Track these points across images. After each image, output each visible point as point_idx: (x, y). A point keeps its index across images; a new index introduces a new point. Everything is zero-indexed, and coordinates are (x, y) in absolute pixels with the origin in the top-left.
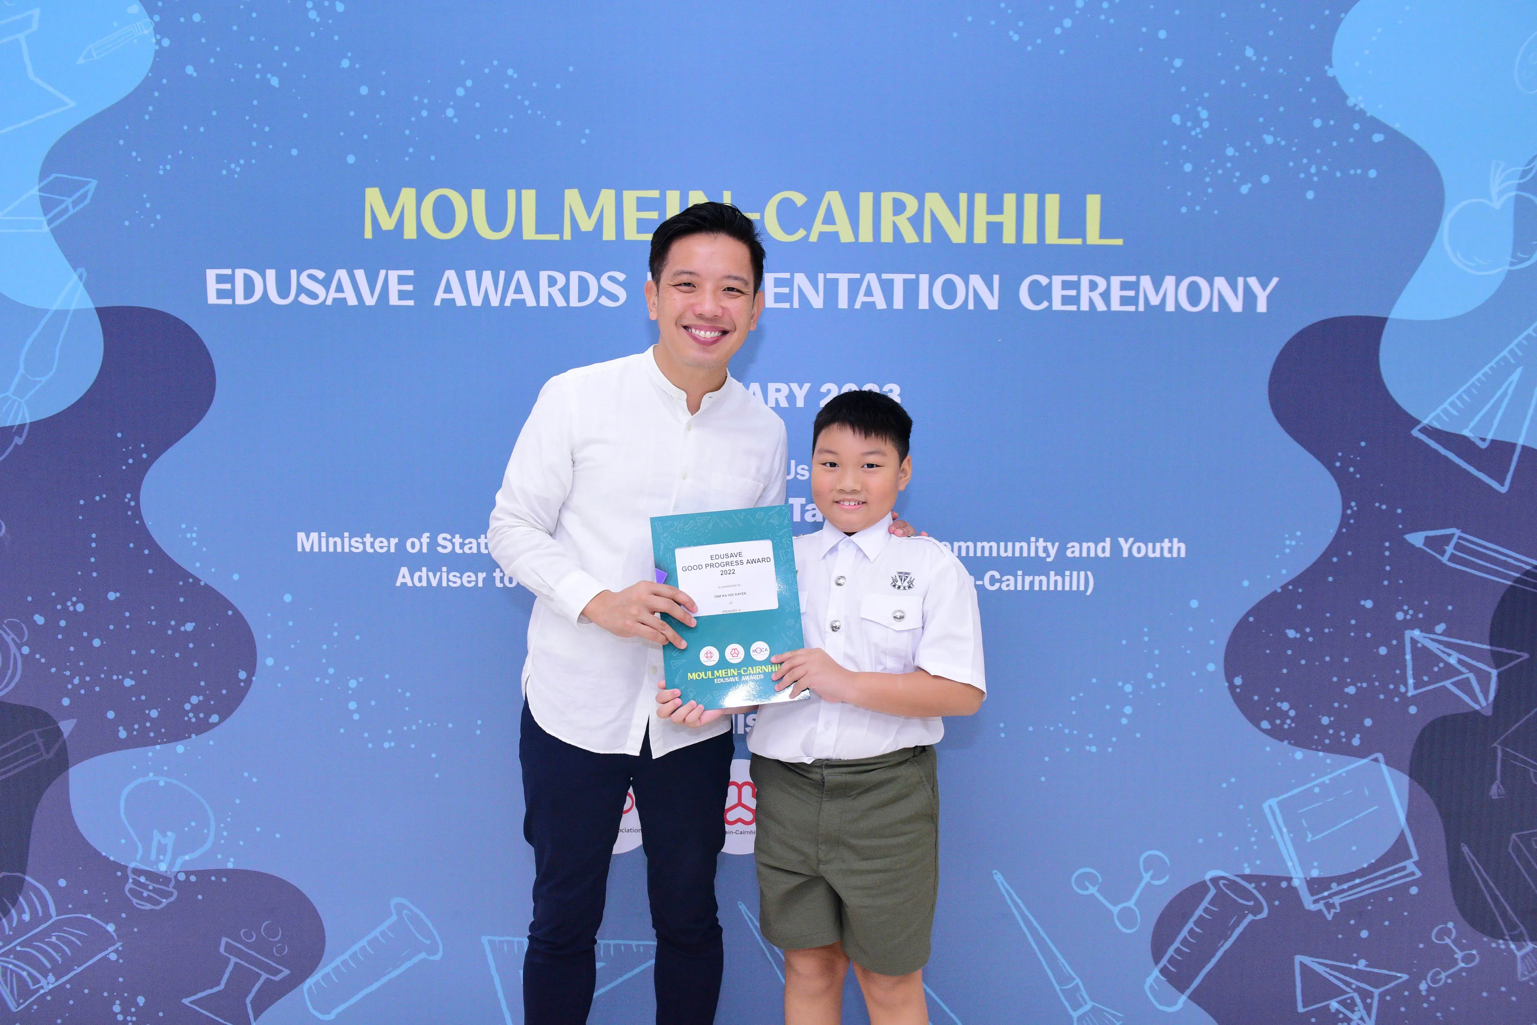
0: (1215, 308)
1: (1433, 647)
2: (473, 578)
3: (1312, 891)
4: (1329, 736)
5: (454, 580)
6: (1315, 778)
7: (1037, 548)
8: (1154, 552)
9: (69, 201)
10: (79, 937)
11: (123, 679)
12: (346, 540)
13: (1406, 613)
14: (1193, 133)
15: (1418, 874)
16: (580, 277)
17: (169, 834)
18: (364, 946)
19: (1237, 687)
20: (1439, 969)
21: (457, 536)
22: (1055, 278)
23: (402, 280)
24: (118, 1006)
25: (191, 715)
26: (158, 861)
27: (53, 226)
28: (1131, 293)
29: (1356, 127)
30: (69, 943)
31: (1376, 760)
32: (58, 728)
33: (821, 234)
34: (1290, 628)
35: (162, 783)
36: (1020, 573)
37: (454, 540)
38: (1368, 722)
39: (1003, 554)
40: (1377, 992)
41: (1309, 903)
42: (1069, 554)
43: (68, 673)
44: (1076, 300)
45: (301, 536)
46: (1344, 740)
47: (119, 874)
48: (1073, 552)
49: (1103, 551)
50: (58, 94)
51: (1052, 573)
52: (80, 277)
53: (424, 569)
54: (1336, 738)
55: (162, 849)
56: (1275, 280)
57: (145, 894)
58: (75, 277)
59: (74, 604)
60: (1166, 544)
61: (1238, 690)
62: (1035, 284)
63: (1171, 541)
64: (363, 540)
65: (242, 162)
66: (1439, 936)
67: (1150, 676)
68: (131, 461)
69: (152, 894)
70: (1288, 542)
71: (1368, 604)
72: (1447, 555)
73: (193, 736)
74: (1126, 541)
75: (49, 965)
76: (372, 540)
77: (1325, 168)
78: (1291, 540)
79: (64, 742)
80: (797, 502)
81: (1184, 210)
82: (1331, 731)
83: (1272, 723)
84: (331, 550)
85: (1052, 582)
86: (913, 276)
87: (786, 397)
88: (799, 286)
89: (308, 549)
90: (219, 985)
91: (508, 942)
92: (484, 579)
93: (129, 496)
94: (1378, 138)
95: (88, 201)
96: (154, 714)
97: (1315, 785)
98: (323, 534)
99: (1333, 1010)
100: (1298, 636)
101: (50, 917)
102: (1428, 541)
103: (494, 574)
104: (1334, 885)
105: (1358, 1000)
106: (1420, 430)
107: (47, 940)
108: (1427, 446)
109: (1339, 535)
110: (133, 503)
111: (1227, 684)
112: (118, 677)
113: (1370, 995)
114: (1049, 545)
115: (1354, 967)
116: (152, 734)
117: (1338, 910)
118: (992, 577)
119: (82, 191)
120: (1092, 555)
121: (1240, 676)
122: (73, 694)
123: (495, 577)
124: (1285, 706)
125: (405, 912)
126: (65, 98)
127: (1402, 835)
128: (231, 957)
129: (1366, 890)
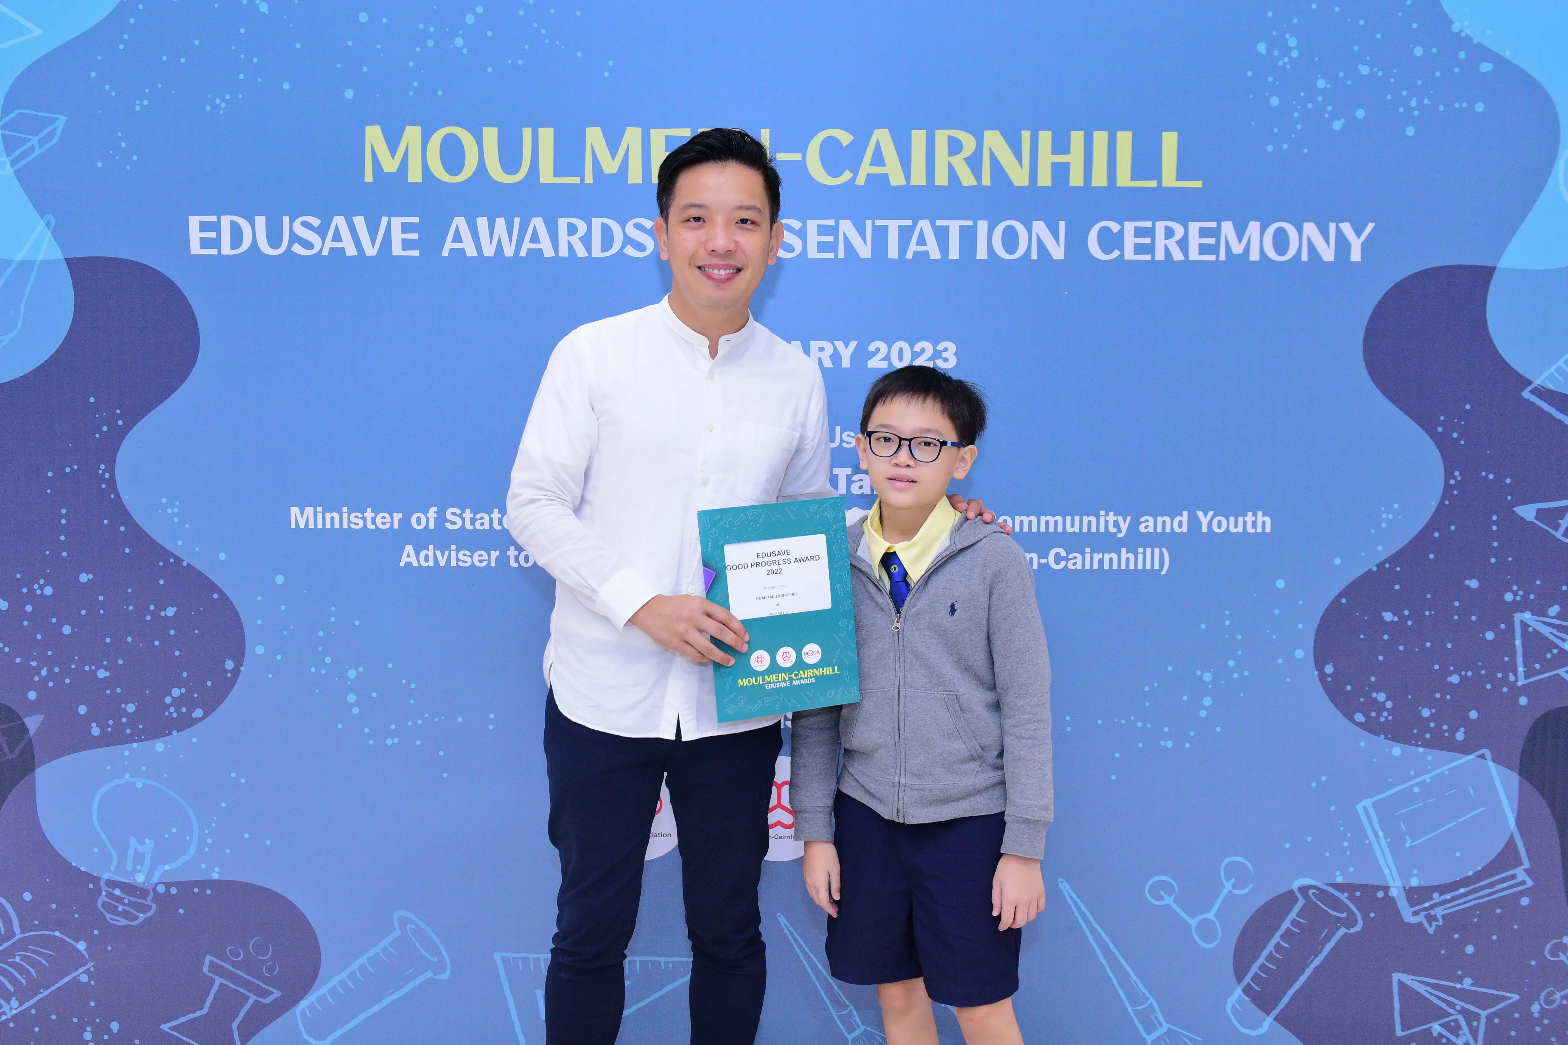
0: (1304, 257)
1: (1546, 631)
2: (485, 557)
3: (1412, 902)
4: (1431, 730)
5: (464, 559)
6: (1414, 777)
7: (1107, 522)
8: (1236, 526)
9: (35, 140)
10: (46, 957)
11: (97, 670)
12: (345, 516)
13: (1515, 593)
14: (1280, 63)
15: (1530, 883)
16: (603, 224)
17: (147, 841)
18: (364, 965)
19: (1329, 675)
20: (1552, 989)
21: (468, 511)
22: (1126, 224)
23: (406, 228)
24: (90, 1033)
25: (172, 709)
26: (135, 871)
27: (17, 167)
28: (1212, 241)
29: (1462, 55)
30: (35, 964)
31: (1482, 756)
32: (24, 724)
33: (869, 177)
34: (1386, 611)
35: (139, 785)
36: (1088, 550)
37: (464, 515)
38: (1473, 715)
39: (1069, 529)
40: (1484, 1014)
41: (1408, 914)
42: (1142, 529)
43: (34, 664)
44: (1150, 249)
45: (295, 511)
46: (1447, 734)
47: (91, 886)
48: (1146, 527)
49: (1180, 524)
50: (22, 20)
51: (1124, 550)
52: (48, 224)
53: (431, 547)
54: (1437, 733)
55: (139, 858)
56: (1371, 226)
57: (120, 908)
58: (42, 224)
59: (42, 587)
60: (1250, 518)
61: (1329, 679)
62: (1105, 231)
63: (1255, 515)
64: (363, 515)
65: (228, 97)
66: (1553, 953)
67: (1231, 663)
68: (105, 428)
69: (127, 908)
70: (1384, 516)
71: (1474, 584)
72: (1562, 530)
73: (175, 732)
74: (1206, 515)
75: (12, 989)
76: (373, 515)
77: (1426, 101)
78: (1388, 514)
79: (30, 740)
80: (842, 473)
81: (1270, 148)
82: (1432, 725)
83: (1366, 715)
84: (328, 526)
85: (1124, 559)
86: (970, 223)
87: (830, 356)
88: (844, 234)
89: (302, 526)
90: (201, 1008)
91: (523, 959)
92: (497, 557)
93: (103, 467)
94: (1486, 67)
95: (55, 140)
96: (131, 708)
97: (1414, 785)
98: (320, 509)
99: (1435, 1034)
100: (1396, 619)
101: (15, 935)
102: (1540, 513)
103: (509, 553)
104: (1436, 895)
105: (1463, 1023)
106: (1531, 392)
107: (10, 960)
108: (1539, 408)
109: (1441, 506)
110: (107, 475)
111: (1316, 673)
112: (90, 668)
113: (1477, 1017)
114: (1120, 519)
115: (1458, 986)
116: (128, 731)
117: (1441, 923)
118: (1057, 555)
119: (49, 129)
120: (1168, 530)
121: (1332, 664)
122: (40, 687)
123: (509, 555)
124: (1381, 697)
125: (409, 926)
126: (29, 25)
127: (1512, 840)
128: (216, 977)
129: (1472, 901)
